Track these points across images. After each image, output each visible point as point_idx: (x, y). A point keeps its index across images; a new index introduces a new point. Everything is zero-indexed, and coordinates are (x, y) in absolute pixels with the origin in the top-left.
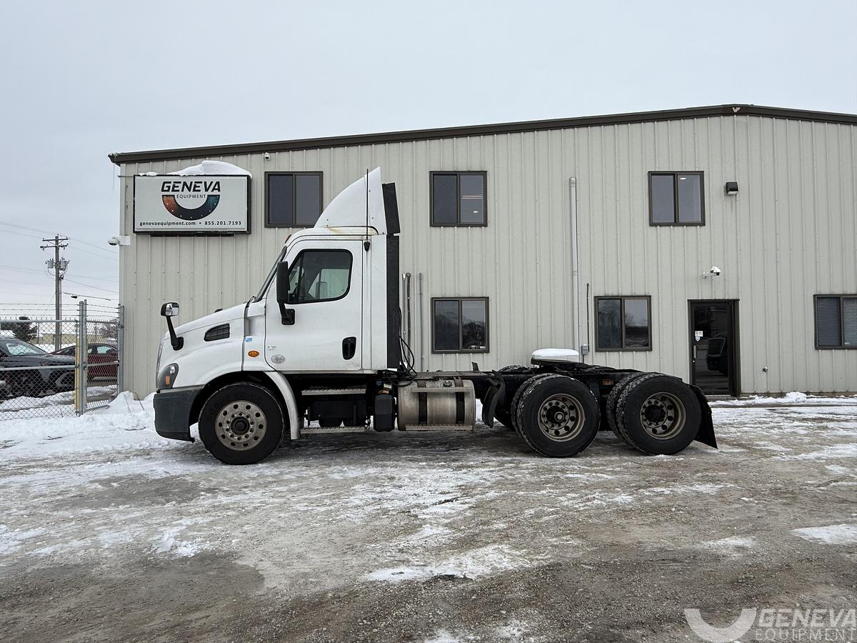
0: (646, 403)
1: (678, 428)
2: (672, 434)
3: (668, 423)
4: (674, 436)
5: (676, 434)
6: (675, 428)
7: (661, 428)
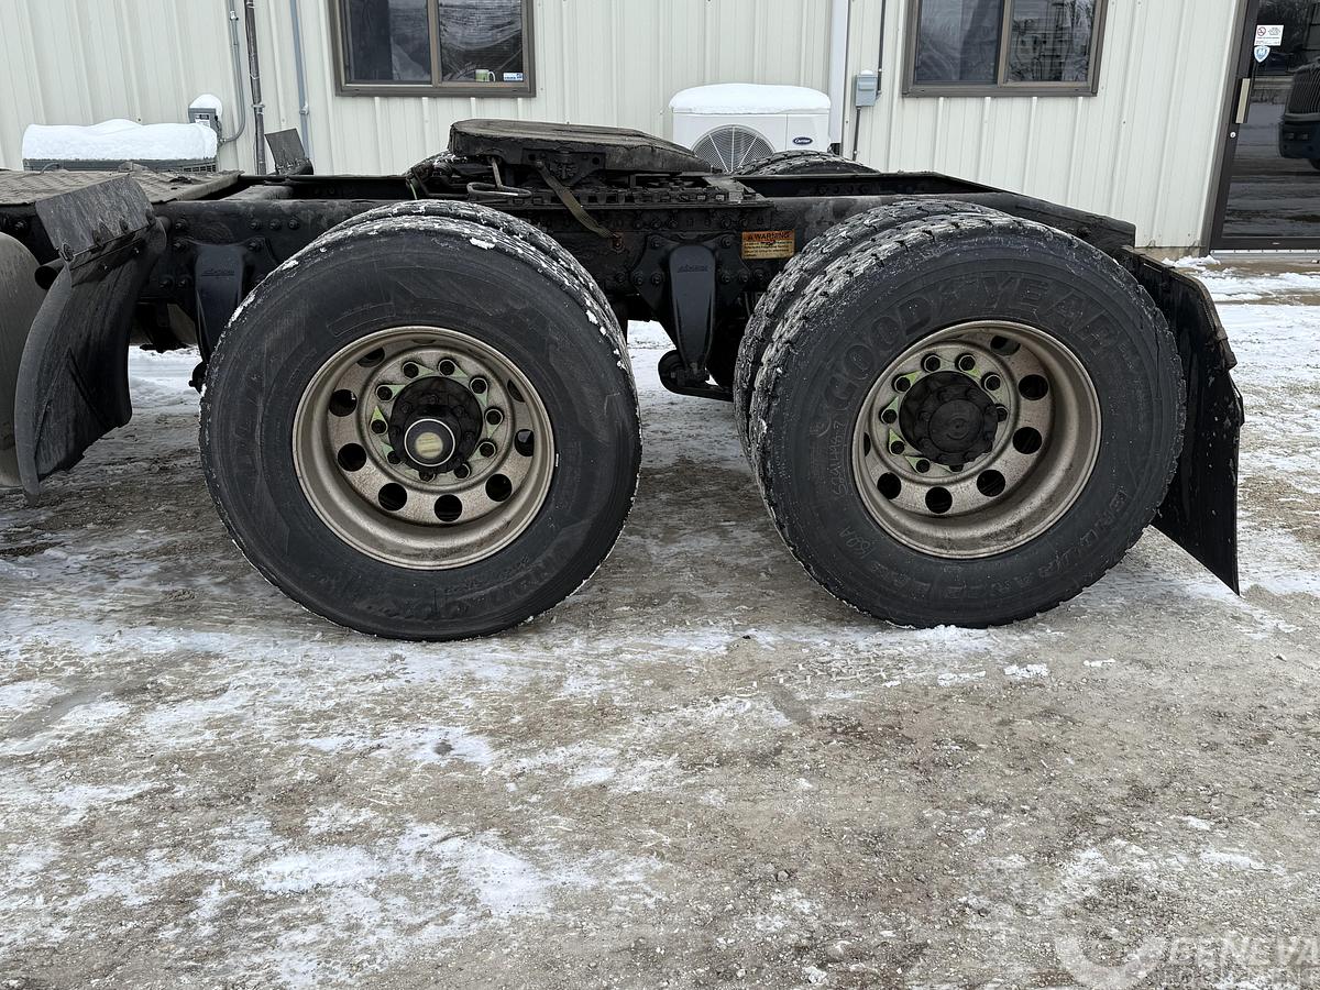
0: (910, 365)
1: (1052, 500)
2: (1018, 527)
3: (1011, 463)
4: (1022, 539)
5: (1037, 530)
6: (1037, 500)
7: (972, 484)
